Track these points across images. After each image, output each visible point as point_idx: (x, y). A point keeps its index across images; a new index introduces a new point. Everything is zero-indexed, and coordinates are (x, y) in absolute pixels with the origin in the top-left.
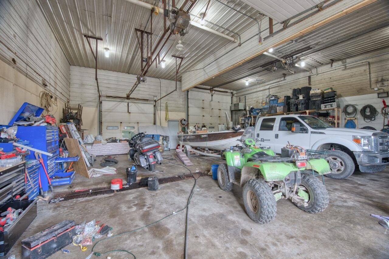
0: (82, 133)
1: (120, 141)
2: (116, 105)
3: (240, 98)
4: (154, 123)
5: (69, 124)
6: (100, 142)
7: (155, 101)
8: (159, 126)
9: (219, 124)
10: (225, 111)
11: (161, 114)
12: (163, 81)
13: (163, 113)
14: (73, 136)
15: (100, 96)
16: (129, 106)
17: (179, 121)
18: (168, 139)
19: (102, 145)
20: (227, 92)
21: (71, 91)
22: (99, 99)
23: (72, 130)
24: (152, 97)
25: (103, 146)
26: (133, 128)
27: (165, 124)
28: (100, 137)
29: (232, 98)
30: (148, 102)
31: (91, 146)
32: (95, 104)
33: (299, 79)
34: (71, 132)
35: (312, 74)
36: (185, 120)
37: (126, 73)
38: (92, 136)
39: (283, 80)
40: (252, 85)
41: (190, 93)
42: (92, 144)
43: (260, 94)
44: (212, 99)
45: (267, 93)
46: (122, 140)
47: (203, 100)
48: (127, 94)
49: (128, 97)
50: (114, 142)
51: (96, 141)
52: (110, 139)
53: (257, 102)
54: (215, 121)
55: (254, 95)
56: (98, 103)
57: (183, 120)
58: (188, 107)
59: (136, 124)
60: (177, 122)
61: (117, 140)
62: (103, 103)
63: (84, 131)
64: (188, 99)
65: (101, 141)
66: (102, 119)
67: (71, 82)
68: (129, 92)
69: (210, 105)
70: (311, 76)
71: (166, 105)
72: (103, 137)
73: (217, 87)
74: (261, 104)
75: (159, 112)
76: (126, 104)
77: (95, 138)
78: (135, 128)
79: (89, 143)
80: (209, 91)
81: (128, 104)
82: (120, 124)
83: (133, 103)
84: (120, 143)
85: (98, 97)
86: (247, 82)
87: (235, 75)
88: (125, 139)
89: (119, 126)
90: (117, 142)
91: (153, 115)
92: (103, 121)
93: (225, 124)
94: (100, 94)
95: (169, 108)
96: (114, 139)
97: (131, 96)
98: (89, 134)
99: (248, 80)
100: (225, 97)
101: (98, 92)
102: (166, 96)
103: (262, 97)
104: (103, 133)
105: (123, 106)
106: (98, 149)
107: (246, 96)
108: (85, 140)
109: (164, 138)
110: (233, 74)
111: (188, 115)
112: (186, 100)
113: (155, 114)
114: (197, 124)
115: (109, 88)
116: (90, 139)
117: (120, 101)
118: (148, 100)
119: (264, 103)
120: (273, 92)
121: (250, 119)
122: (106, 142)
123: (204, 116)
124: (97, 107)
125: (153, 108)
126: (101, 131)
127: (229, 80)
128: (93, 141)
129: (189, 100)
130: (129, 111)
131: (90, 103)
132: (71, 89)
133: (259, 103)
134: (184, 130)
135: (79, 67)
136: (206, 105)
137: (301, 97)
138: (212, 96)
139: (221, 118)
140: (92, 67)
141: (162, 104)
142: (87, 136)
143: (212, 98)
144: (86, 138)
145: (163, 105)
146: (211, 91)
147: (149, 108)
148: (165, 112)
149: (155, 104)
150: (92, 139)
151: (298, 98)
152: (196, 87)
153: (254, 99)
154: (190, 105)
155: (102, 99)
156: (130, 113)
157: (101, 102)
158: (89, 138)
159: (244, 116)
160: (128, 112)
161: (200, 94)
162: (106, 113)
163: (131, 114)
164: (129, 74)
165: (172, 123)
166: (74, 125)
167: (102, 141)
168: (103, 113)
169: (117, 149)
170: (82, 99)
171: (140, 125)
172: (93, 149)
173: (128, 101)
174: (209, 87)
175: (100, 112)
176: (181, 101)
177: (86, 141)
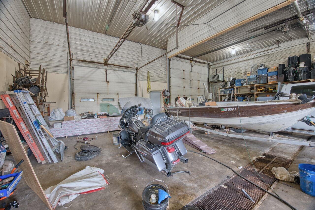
0: (48, 106)
1: (98, 116)
2: (92, 72)
3: (216, 69)
4: (135, 95)
5: (18, 92)
6: (72, 118)
7: (137, 69)
8: (141, 98)
9: (198, 96)
10: (203, 83)
11: (143, 84)
12: (145, 47)
13: (145, 83)
14: (26, 113)
15: (71, 60)
16: (107, 74)
17: (161, 92)
18: (152, 113)
19: (75, 122)
20: (205, 63)
21: (32, 51)
22: (70, 63)
23: (25, 103)
24: (133, 64)
25: (77, 123)
26: (112, 100)
27: (147, 96)
28: (72, 111)
29: (209, 69)
30: (129, 70)
31: (60, 124)
32: (65, 70)
33: (293, 46)
34: (22, 106)
35: (312, 41)
36: (167, 91)
37: (103, 34)
38: (61, 110)
39: (277, 47)
40: (239, 54)
41: (171, 62)
42: (61, 121)
43: (242, 65)
44: (192, 70)
45: (251, 63)
46: (100, 115)
47: (184, 71)
48: (104, 59)
49: (106, 63)
50: (91, 118)
51: (67, 118)
52: (84, 114)
53: (239, 72)
54: (194, 92)
55: (235, 66)
56: (69, 68)
57: (166, 91)
58: (170, 77)
59: (116, 96)
60: (159, 94)
61: (95, 115)
62: (74, 68)
63: (51, 104)
64: (169, 68)
65: (73, 116)
66: (74, 88)
67: (32, 40)
68: (106, 57)
69: (190, 76)
70: (310, 42)
71: (148, 74)
72: (76, 112)
73: (196, 57)
74: (243, 75)
75: (141, 82)
76: (104, 71)
77: (66, 113)
78: (114, 100)
79: (57, 119)
80: (189, 61)
81: (106, 71)
82: (97, 95)
83: (111, 70)
84: (98, 119)
85: (69, 60)
86: (233, 50)
87: (229, 39)
88: (103, 113)
89: (95, 98)
90: (94, 118)
91: (134, 86)
92: (76, 91)
93: (204, 95)
94: (72, 58)
95: (151, 77)
96: (90, 114)
97: (109, 62)
98: (58, 108)
99: (234, 48)
100: (203, 68)
101: (69, 55)
102: (148, 64)
103: (244, 68)
104: (75, 107)
105: (100, 73)
106: (71, 128)
107: (224, 67)
108: (53, 116)
109: (148, 112)
110: (227, 38)
111: (170, 86)
112: (168, 70)
113: (136, 84)
114: (178, 95)
115: (82, 50)
116: (59, 114)
117: (96, 68)
118: (129, 67)
119: (249, 74)
120: (258, 61)
121: (232, 90)
122: (80, 118)
123: (184, 87)
124: (68, 74)
125: (134, 77)
126: (74, 104)
127: (216, 47)
128: (62, 117)
129: (171, 70)
130: (108, 80)
131: (58, 69)
132: (32, 49)
133: (241, 74)
134: (167, 102)
135: (42, 20)
136: (187, 76)
137: (302, 65)
138: (192, 66)
139: (199, 89)
140: (61, 23)
141: (143, 73)
142: (55, 111)
143: (192, 68)
144: (54, 113)
145: (145, 74)
146: (191, 61)
147: (130, 77)
148: (147, 82)
149: (136, 73)
150: (62, 115)
151: (298, 66)
152: (177, 56)
153: (234, 70)
154: (171, 75)
155: (74, 63)
156: (108, 82)
157: (73, 67)
158: (57, 113)
159: (223, 87)
160: (106, 81)
161: (181, 63)
162: (79, 82)
163: (110, 83)
164: (106, 34)
165: (153, 94)
166: (29, 94)
167: (76, 117)
168: (75, 82)
169: (95, 127)
170: (48, 62)
171: (120, 96)
172: (63, 128)
173: (106, 67)
174: (189, 57)
175: (72, 80)
176: (163, 71)
177: (53, 118)
